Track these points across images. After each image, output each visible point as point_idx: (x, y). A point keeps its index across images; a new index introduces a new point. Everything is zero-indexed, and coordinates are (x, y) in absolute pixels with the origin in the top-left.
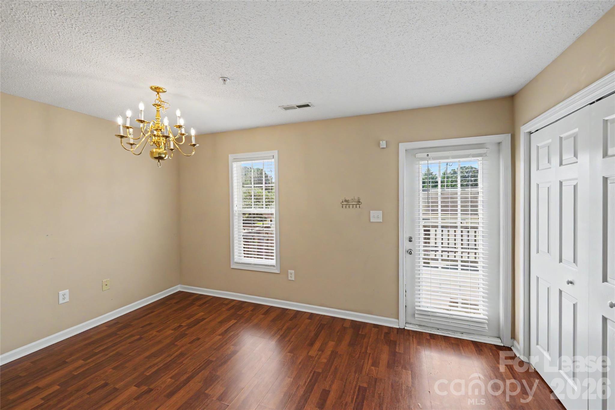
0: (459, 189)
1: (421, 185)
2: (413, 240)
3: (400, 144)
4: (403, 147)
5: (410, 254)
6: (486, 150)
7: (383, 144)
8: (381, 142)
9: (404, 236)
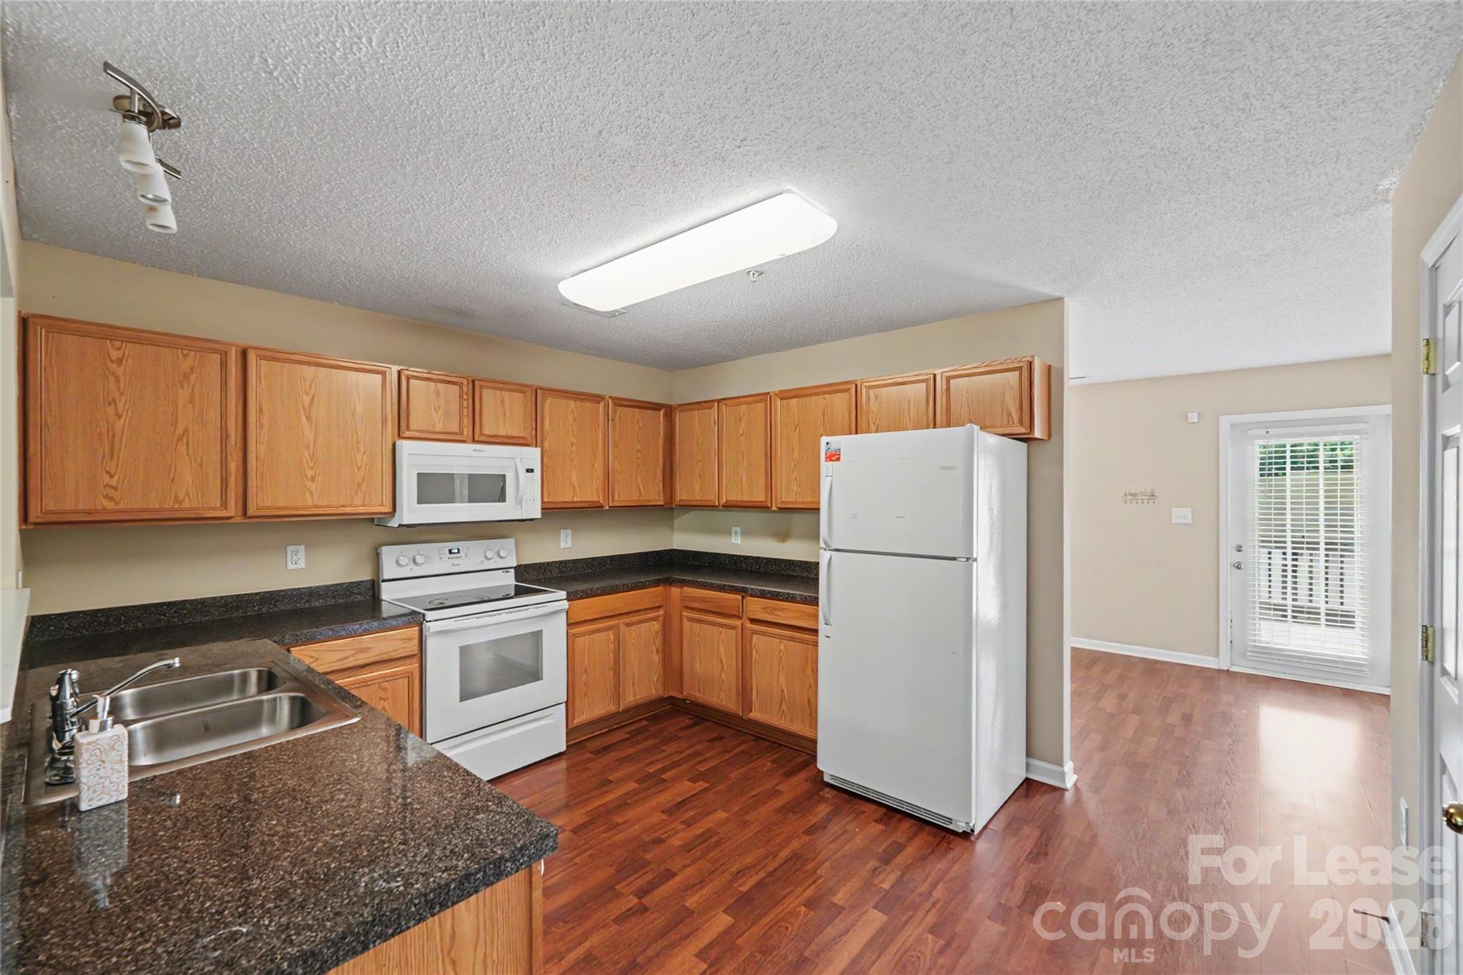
0: (1321, 474)
1: (1257, 473)
2: (1243, 549)
3: (1222, 417)
4: (1225, 422)
5: (1238, 568)
6: (1364, 424)
7: (1194, 417)
8: (1190, 414)
9: (1227, 543)
